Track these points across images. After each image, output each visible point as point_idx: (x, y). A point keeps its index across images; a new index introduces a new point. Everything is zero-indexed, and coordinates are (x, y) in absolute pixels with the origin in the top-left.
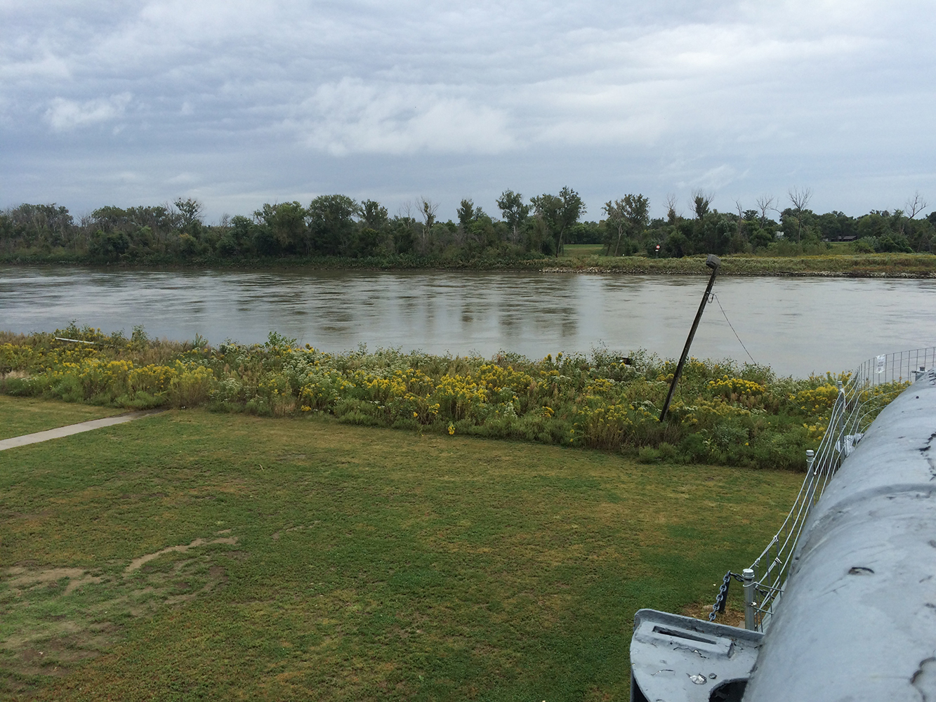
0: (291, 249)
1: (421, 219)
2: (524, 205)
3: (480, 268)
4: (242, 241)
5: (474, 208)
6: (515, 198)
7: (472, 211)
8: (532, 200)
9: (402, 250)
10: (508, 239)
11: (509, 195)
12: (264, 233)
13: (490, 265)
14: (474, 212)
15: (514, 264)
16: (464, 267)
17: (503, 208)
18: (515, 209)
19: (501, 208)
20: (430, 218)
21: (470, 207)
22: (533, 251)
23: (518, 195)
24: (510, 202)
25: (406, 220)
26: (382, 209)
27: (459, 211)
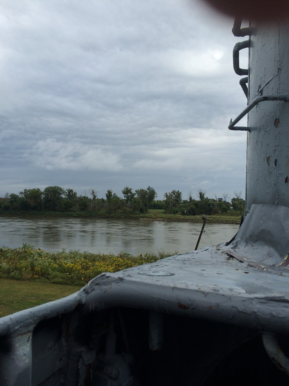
0: (35, 208)
1: (91, 197)
2: (133, 193)
3: (115, 218)
4: (13, 204)
5: (113, 193)
6: (129, 190)
7: (112, 194)
8: (136, 191)
9: (82, 210)
10: (126, 206)
11: (127, 189)
12: (23, 201)
13: (119, 216)
14: (113, 195)
15: (128, 216)
16: (108, 217)
17: (124, 194)
18: (129, 194)
19: (123, 194)
20: (95, 197)
21: (111, 193)
22: (136, 211)
23: (131, 189)
24: (127, 191)
25: (84, 197)
26: (74, 193)
27: (106, 194)
